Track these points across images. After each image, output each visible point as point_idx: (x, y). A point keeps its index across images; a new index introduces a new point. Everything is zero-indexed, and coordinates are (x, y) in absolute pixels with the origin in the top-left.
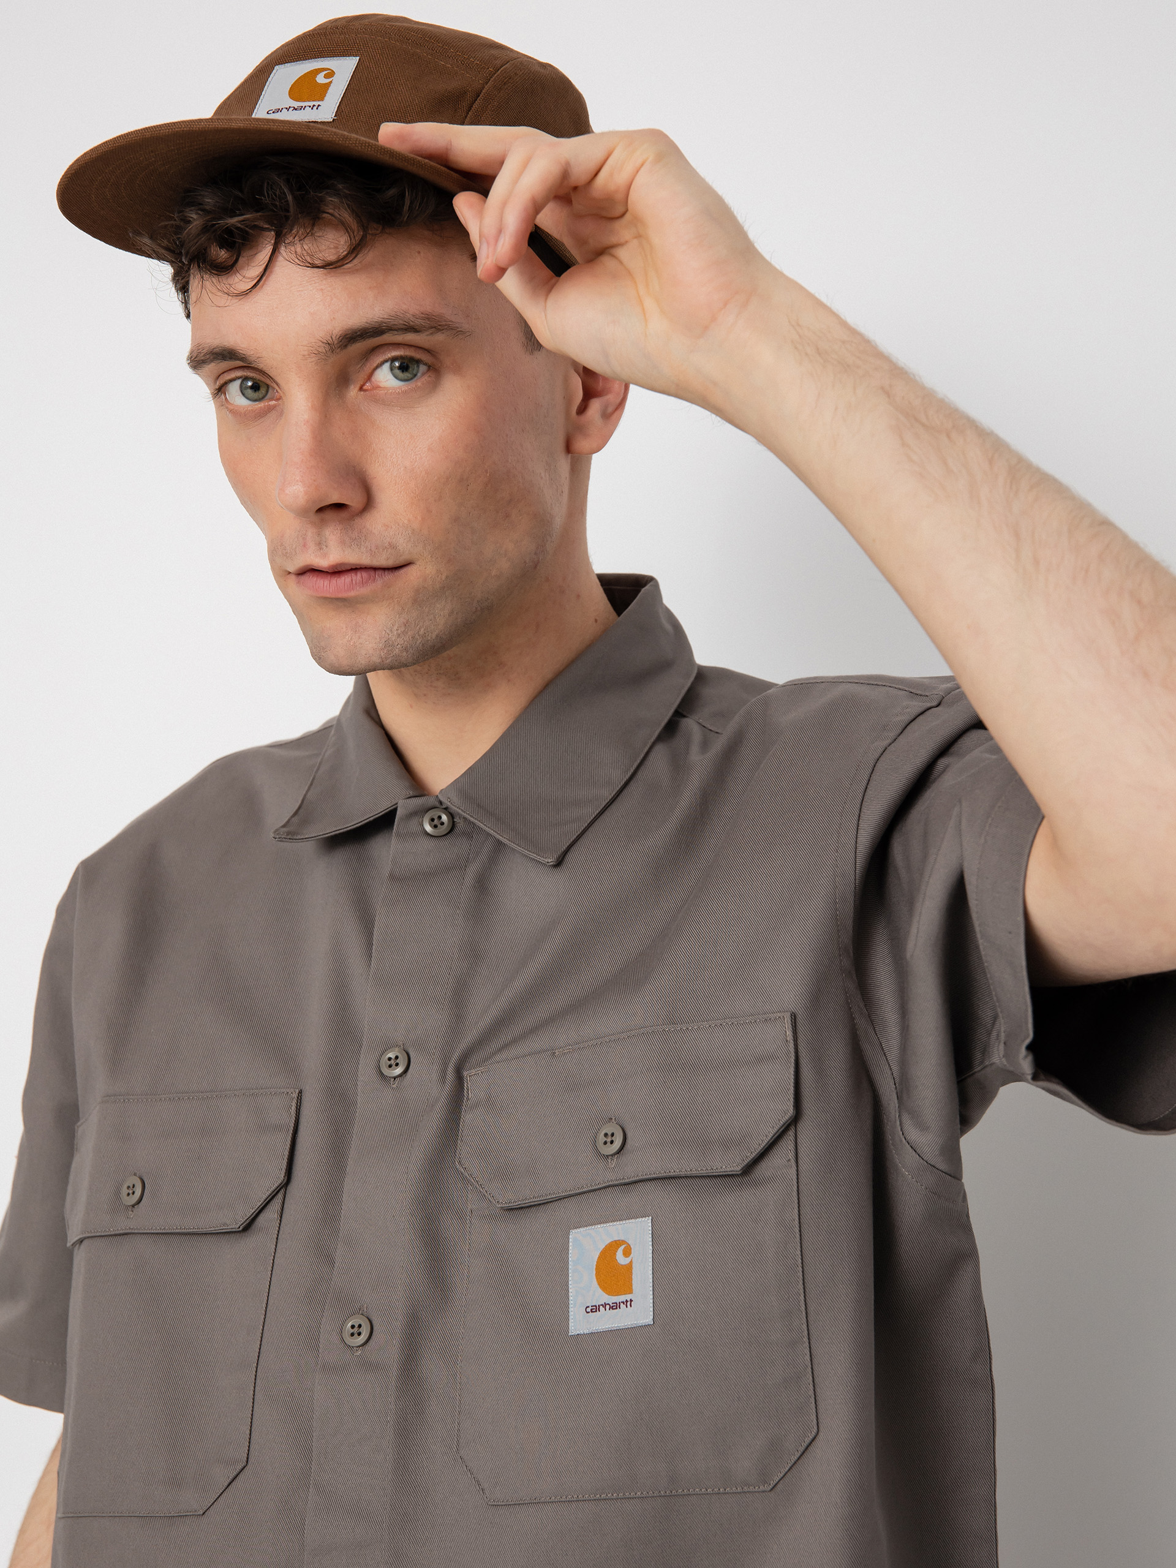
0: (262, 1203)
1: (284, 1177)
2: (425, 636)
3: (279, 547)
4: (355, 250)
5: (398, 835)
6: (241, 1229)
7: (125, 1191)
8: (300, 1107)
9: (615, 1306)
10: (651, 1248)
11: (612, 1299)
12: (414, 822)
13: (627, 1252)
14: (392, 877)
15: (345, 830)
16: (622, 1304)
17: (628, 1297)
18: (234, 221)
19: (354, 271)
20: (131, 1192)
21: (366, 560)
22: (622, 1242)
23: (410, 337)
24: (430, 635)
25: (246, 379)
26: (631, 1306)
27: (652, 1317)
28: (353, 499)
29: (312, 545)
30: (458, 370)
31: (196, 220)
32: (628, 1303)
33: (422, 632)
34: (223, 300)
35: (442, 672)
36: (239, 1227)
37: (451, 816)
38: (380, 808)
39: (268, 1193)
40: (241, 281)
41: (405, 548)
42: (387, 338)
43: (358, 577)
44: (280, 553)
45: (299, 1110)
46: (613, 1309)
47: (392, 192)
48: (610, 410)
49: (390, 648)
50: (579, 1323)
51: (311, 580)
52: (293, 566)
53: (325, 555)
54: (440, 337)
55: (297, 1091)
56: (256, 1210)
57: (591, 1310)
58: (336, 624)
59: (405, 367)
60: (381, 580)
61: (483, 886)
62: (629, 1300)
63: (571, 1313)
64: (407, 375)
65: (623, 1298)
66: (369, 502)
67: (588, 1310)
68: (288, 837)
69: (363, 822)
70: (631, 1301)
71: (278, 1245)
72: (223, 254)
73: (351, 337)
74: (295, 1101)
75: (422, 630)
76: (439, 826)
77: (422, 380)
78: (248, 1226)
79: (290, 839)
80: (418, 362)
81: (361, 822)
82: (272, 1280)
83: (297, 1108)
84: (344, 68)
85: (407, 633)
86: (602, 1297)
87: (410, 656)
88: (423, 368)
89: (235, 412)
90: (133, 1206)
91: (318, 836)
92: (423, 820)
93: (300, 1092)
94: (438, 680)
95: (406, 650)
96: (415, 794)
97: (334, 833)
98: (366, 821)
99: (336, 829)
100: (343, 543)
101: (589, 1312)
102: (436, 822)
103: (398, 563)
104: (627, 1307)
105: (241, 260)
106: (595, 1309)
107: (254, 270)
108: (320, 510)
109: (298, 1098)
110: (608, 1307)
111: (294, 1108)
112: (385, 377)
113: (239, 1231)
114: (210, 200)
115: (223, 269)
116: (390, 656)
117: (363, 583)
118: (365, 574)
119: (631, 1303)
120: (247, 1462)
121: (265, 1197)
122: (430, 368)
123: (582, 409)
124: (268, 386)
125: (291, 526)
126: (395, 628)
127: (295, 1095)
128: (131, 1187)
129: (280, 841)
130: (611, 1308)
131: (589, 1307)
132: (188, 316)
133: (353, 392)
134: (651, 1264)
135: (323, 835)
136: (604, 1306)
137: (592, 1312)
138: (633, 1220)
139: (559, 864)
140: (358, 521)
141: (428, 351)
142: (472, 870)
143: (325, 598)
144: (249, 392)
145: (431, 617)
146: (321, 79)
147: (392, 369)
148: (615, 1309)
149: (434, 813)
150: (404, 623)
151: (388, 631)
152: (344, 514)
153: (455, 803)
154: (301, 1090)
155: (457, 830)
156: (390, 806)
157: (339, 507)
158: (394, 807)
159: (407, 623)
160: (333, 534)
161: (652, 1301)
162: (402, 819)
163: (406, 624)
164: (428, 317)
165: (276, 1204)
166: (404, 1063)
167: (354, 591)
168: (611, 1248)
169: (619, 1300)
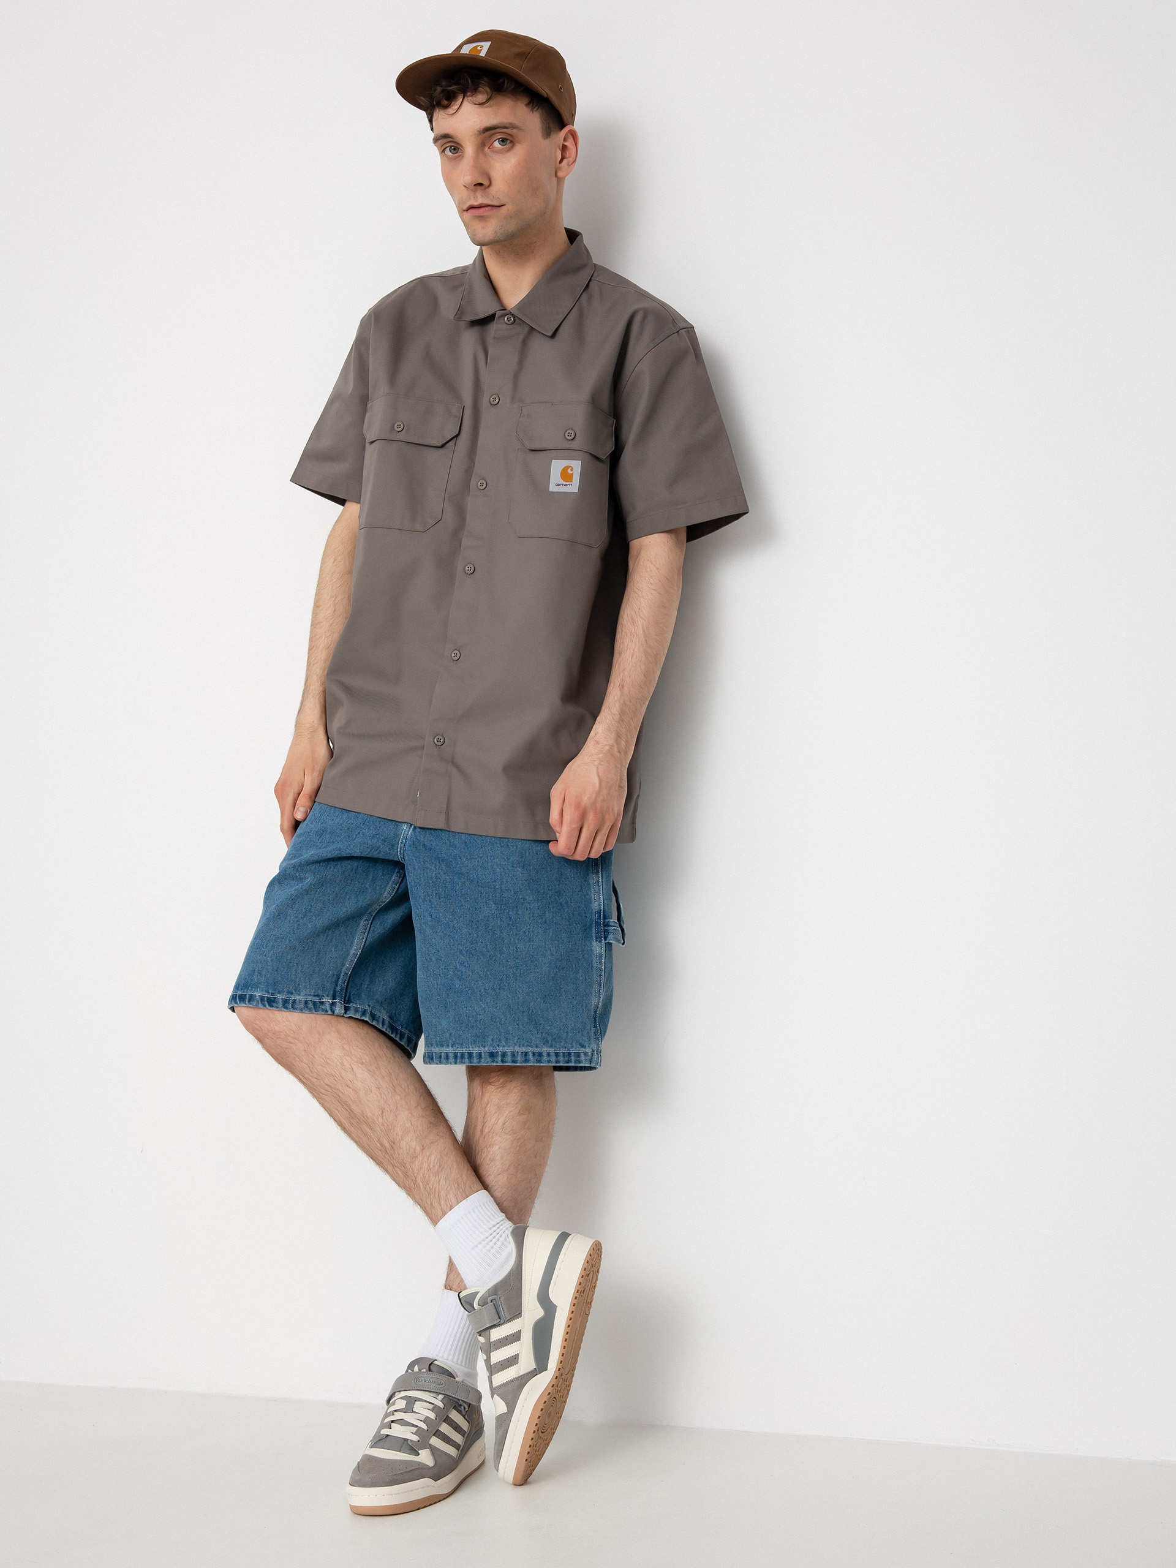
0: (449, 439)
1: (457, 433)
3: (460, 201)
4: (488, 100)
5: (496, 323)
6: (440, 446)
7: (396, 427)
8: (464, 411)
9: (566, 485)
10: (580, 470)
11: (565, 483)
12: (502, 318)
13: (572, 470)
14: (494, 338)
15: (477, 319)
16: (568, 485)
18: (451, 88)
19: (488, 107)
20: (399, 427)
21: (490, 203)
22: (571, 467)
23: (505, 130)
24: (509, 231)
25: (451, 146)
26: (571, 486)
27: (578, 490)
28: (485, 182)
29: (472, 198)
30: (520, 142)
31: (439, 89)
33: (507, 229)
34: (445, 116)
35: (513, 252)
37: (514, 317)
38: (490, 312)
40: (451, 110)
41: (503, 199)
42: (498, 130)
43: (487, 209)
44: (460, 203)
47: (501, 80)
48: (570, 163)
49: (496, 234)
50: (553, 488)
51: (471, 211)
52: (465, 208)
53: (476, 201)
54: (514, 130)
55: (463, 406)
56: (448, 441)
58: (478, 226)
59: (503, 141)
60: (495, 210)
61: (525, 342)
63: (550, 484)
64: (504, 144)
65: (569, 483)
66: (490, 185)
69: (484, 317)
70: (571, 484)
71: (454, 453)
72: (445, 102)
73: (487, 129)
77: (508, 146)
78: (443, 446)
80: (507, 140)
82: (451, 464)
83: (462, 411)
84: (486, 45)
85: (502, 228)
86: (562, 482)
87: (503, 237)
88: (509, 141)
89: (448, 157)
90: (399, 432)
91: (466, 321)
92: (505, 318)
94: (511, 255)
95: (501, 235)
96: (502, 309)
99: (473, 319)
100: (482, 196)
102: (509, 319)
103: (501, 204)
105: (452, 104)
106: (559, 485)
107: (455, 107)
108: (475, 185)
109: (463, 408)
112: (497, 144)
114: (444, 83)
115: (446, 107)
116: (496, 237)
117: (489, 210)
118: (490, 208)
120: (441, 519)
121: (451, 437)
122: (511, 142)
123: (561, 162)
124: (458, 148)
125: (465, 193)
126: (498, 226)
128: (399, 425)
130: (564, 486)
132: (432, 129)
133: (486, 149)
134: (579, 475)
135: (468, 320)
136: (562, 484)
137: (557, 485)
138: (575, 461)
139: (554, 335)
140: (488, 190)
141: (510, 135)
142: (521, 337)
143: (476, 216)
144: (452, 151)
145: (510, 223)
146: (479, 48)
147: (499, 142)
149: (508, 316)
151: (494, 229)
152: (482, 187)
153: (516, 313)
155: (516, 322)
156: (493, 312)
157: (481, 184)
158: (495, 313)
160: (479, 194)
161: (578, 485)
162: (497, 318)
163: (502, 225)
164: (511, 124)
165: (454, 441)
166: (497, 401)
167: (485, 214)
168: (567, 468)
169: (567, 483)
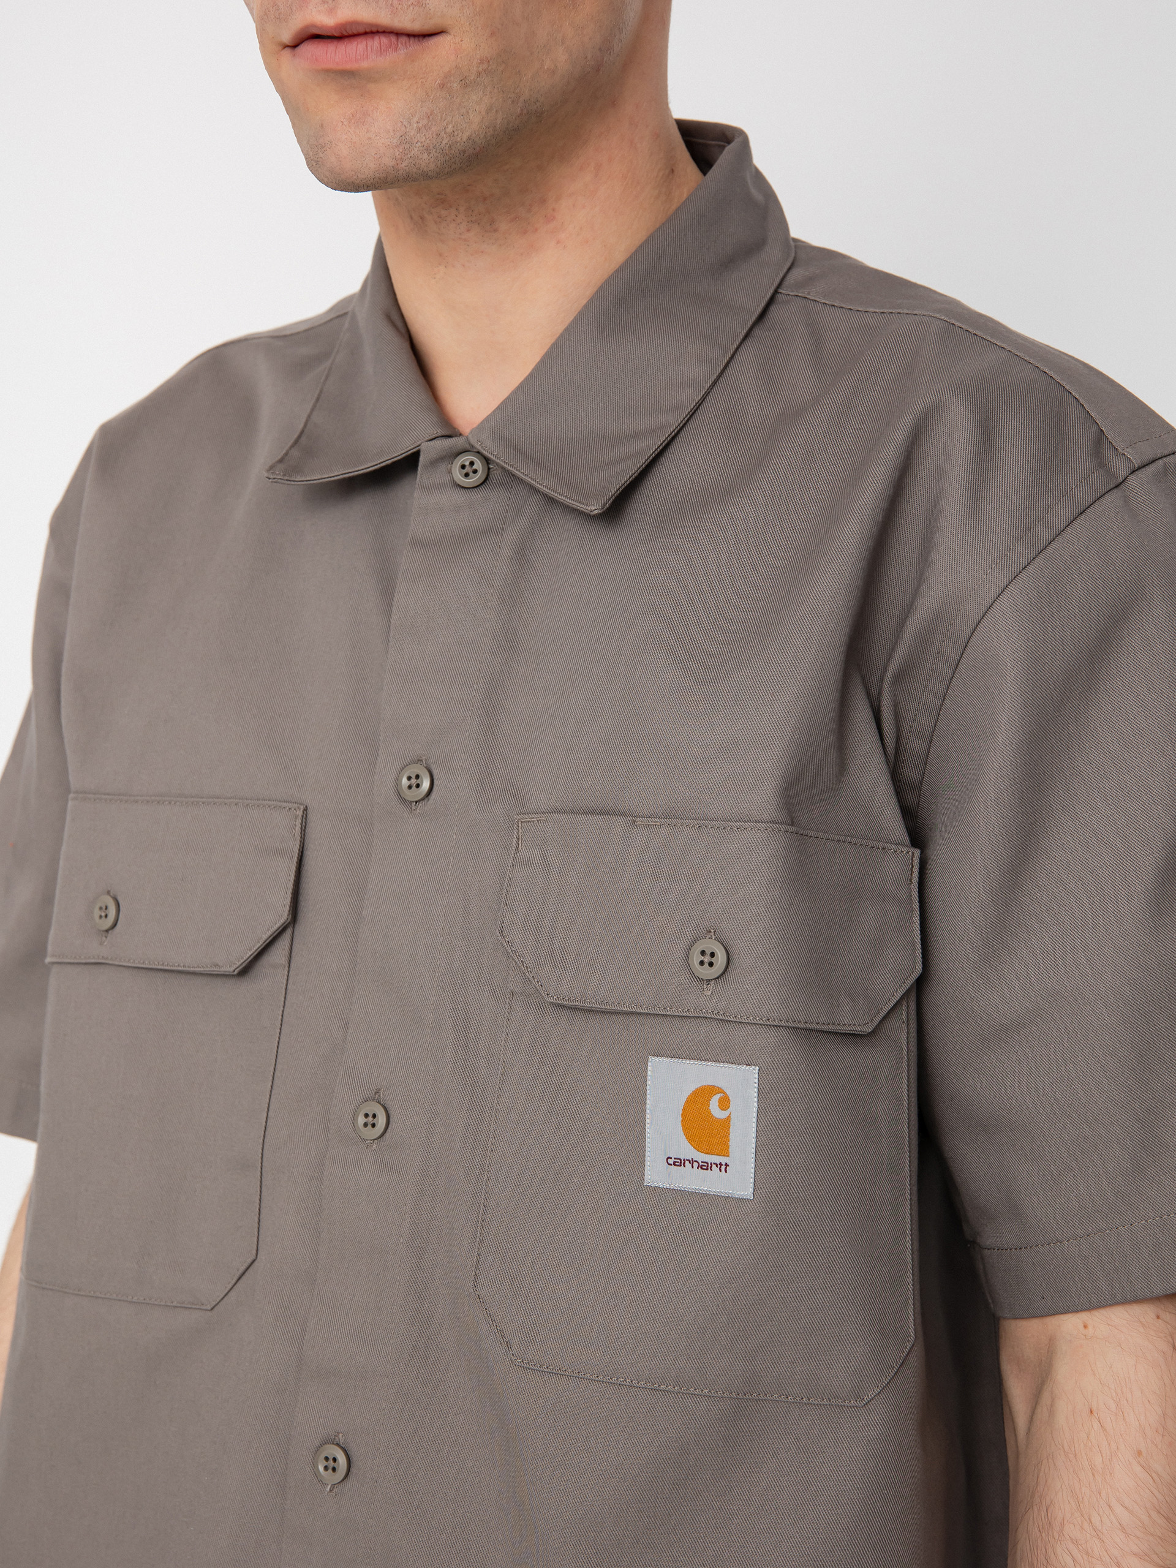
0: (262, 945)
1: (288, 915)
2: (454, 136)
3: (271, 9)
5: (422, 482)
6: (236, 973)
7: (97, 913)
8: (305, 827)
9: (705, 1166)
10: (756, 1105)
11: (701, 1157)
12: (444, 466)
13: (725, 1103)
14: (415, 542)
15: (356, 473)
16: (714, 1166)
17: (724, 1160)
20: (103, 914)
21: (387, 18)
22: (720, 1090)
24: (459, 136)
26: (726, 1172)
27: (752, 1190)
32: (723, 1167)
33: (450, 129)
35: (474, 218)
36: (234, 971)
37: (487, 461)
38: (399, 451)
39: (269, 933)
43: (375, 42)
44: (272, 17)
45: (304, 831)
46: (702, 1168)
49: (407, 146)
50: (656, 1174)
51: (310, 49)
52: (287, 37)
53: (331, 11)
55: (302, 808)
56: (254, 953)
57: (675, 1162)
58: (339, 111)
60: (405, 49)
61: (522, 555)
62: (723, 1163)
63: (647, 1159)
65: (716, 1159)
67: (671, 1161)
68: (286, 478)
69: (379, 466)
70: (726, 1165)
71: (288, 998)
74: (299, 821)
75: (450, 126)
76: (471, 474)
78: (245, 970)
79: (287, 480)
81: (376, 465)
82: (281, 1040)
83: (301, 828)
85: (430, 128)
86: (688, 1151)
87: (432, 160)
90: (107, 931)
91: (322, 479)
92: (451, 467)
93: (306, 809)
94: (468, 230)
95: (427, 150)
96: (443, 433)
97: (341, 477)
98: (382, 465)
99: (344, 472)
101: (671, 1165)
102: (468, 469)
103: (429, 27)
104: (720, 1171)
106: (679, 1163)
109: (303, 816)
110: (696, 1164)
111: (298, 829)
113: (232, 975)
116: (407, 157)
117: (381, 51)
118: (387, 40)
119: (726, 1168)
120: (257, 1255)
121: (265, 937)
126: (415, 119)
127: (300, 813)
128: (104, 908)
129: (275, 482)
130: (700, 1167)
131: (671, 1158)
134: (754, 1125)
135: (328, 478)
136: (692, 1162)
137: (675, 1165)
138: (734, 1066)
142: (511, 537)
143: (327, 71)
145: (463, 111)
148: (705, 1169)
149: (466, 459)
150: (427, 114)
151: (405, 123)
153: (491, 449)
154: (306, 807)
155: (494, 478)
156: (412, 447)
158: (417, 448)
159: (431, 114)
161: (753, 1170)
162: (426, 464)
163: (429, 116)
166: (426, 785)
167: (365, 64)
168: (703, 1094)
169: (710, 1159)
